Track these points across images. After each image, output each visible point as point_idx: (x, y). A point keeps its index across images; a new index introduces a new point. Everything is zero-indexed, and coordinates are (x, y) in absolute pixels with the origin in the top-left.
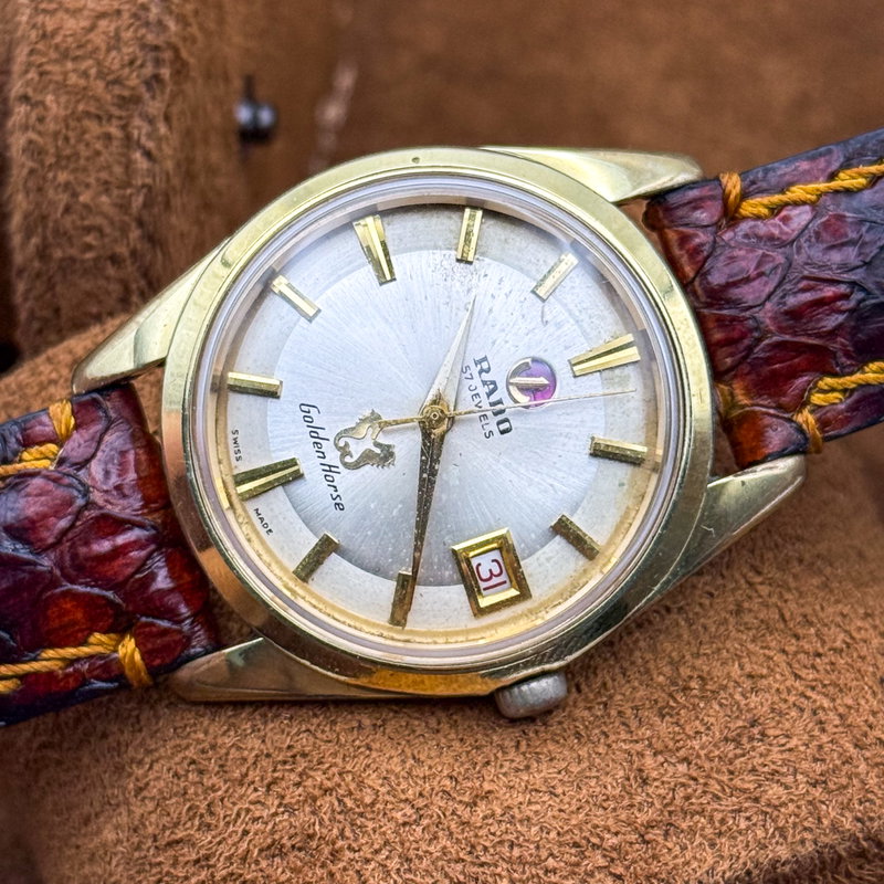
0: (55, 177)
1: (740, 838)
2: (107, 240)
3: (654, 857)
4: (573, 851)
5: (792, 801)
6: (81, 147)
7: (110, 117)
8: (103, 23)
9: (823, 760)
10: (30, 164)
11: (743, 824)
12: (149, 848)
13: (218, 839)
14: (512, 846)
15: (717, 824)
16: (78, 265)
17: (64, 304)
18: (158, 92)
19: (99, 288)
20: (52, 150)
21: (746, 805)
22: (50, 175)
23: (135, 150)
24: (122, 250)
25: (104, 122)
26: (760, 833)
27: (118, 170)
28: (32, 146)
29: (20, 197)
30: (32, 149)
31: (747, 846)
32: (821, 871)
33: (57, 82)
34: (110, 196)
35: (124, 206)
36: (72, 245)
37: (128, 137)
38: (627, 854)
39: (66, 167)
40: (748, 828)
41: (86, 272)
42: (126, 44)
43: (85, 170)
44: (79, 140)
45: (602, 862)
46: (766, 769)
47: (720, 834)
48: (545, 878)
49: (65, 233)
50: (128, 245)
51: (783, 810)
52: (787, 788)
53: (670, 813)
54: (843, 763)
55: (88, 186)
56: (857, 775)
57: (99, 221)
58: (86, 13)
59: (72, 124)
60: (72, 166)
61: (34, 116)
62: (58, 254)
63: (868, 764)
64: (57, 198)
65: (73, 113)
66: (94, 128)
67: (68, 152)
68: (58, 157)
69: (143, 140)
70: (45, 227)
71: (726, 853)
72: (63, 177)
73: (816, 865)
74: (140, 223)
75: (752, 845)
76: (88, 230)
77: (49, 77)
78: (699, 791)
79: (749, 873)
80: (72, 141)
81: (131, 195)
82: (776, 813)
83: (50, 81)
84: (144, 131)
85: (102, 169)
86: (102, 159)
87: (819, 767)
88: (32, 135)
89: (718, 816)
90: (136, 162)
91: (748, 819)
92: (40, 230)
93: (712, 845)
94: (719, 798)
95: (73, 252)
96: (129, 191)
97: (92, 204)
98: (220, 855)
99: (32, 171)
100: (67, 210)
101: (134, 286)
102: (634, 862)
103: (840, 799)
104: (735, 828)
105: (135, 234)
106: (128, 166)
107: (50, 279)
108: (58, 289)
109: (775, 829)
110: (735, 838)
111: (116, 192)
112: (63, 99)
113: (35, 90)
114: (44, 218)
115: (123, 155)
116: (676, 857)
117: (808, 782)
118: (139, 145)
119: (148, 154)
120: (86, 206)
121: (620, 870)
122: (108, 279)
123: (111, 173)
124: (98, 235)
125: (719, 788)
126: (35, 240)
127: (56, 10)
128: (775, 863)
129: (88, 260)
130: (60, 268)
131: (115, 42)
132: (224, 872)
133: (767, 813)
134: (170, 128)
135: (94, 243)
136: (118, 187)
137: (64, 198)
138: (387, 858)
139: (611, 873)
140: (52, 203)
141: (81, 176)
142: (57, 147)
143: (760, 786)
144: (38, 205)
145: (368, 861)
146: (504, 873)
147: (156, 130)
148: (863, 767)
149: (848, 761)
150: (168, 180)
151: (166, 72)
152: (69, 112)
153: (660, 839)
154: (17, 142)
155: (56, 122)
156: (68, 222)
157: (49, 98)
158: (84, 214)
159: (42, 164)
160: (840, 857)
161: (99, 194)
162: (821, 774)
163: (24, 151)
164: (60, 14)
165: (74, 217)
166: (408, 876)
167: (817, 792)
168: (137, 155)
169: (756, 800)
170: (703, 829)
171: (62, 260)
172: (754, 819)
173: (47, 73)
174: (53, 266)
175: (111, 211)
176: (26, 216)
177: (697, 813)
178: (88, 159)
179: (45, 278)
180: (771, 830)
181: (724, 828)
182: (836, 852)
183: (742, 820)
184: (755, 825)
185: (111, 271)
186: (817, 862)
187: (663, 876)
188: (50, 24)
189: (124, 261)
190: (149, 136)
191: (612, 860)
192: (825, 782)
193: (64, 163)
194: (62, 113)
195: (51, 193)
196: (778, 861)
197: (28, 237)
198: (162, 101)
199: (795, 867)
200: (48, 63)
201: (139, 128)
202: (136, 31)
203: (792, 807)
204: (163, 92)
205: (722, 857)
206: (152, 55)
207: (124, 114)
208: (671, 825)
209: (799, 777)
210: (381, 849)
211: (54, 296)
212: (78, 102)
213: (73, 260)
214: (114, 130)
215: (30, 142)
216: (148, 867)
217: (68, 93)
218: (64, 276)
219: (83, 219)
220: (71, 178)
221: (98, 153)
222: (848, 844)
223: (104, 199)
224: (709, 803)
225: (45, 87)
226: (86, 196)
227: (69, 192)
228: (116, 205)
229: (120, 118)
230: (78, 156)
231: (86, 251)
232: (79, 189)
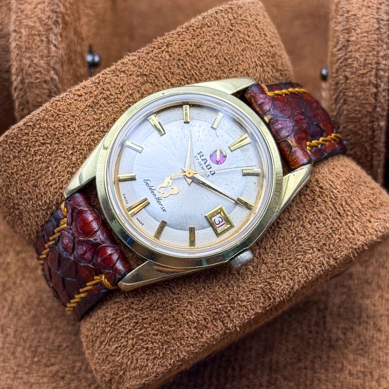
0: (25, 55)
2: (43, 75)
6: (34, 45)
7: (43, 35)
8: (39, 6)
10: (17, 52)
16: (34, 85)
17: (30, 99)
18: (58, 27)
19: (41, 92)
20: (24, 47)
22: (24, 55)
23: (51, 45)
24: (48, 78)
25: (41, 36)
27: (46, 51)
28: (18, 46)
29: (15, 63)
33: (25, 25)
35: (48, 64)
36: (32, 78)
37: (49, 41)
39: (28, 52)
41: (36, 87)
42: (47, 12)
43: (35, 52)
44: (32, 43)
49: (29, 74)
50: (50, 76)
57: (40, 69)
58: (34, 3)
59: (30, 37)
60: (31, 51)
61: (18, 36)
62: (27, 81)
64: (26, 62)
66: (38, 38)
67: (29, 46)
68: (26, 48)
69: (53, 41)
70: (23, 73)
72: (28, 55)
74: (54, 69)
76: (37, 72)
77: (23, 24)
80: (31, 43)
81: (50, 59)
83: (23, 25)
85: (40, 51)
86: (40, 48)
88: (18, 42)
90: (51, 48)
92: (21, 74)
95: (32, 80)
96: (49, 58)
97: (38, 63)
99: (18, 54)
100: (30, 66)
101: (52, 90)
105: (52, 72)
106: (49, 50)
107: (25, 91)
108: (28, 94)
111: (45, 59)
112: (27, 30)
113: (18, 28)
114: (22, 70)
115: (47, 47)
118: (52, 43)
119: (55, 46)
120: (36, 64)
122: (44, 89)
123: (43, 53)
126: (19, 78)
127: (24, 3)
129: (37, 82)
130: (28, 86)
131: (43, 11)
134: (62, 39)
135: (39, 76)
136: (46, 57)
137: (28, 62)
140: (25, 64)
141: (33, 54)
142: (26, 46)
144: (20, 66)
147: (57, 38)
150: (62, 57)
151: (60, 20)
152: (29, 34)
155: (25, 37)
156: (30, 70)
157: (23, 31)
158: (35, 67)
159: (21, 51)
161: (40, 60)
163: (15, 47)
164: (26, 4)
165: (32, 68)
168: (52, 46)
171: (28, 83)
173: (22, 22)
174: (26, 85)
175: (44, 65)
176: (16, 70)
178: (36, 49)
179: (23, 90)
185: (45, 86)
188: (22, 7)
189: (49, 81)
190: (55, 40)
193: (28, 50)
194: (27, 34)
195: (24, 61)
197: (18, 76)
198: (59, 29)
200: (22, 19)
201: (52, 37)
202: (50, 8)
204: (59, 26)
206: (55, 15)
211: (27, 96)
212: (32, 30)
213: (32, 83)
214: (44, 39)
215: (17, 44)
217: (29, 28)
218: (30, 89)
220: (31, 55)
221: (39, 46)
223: (42, 61)
225: (21, 27)
226: (36, 61)
227: (30, 60)
228: (45, 63)
229: (46, 35)
230: (33, 48)
231: (36, 80)
232: (33, 59)
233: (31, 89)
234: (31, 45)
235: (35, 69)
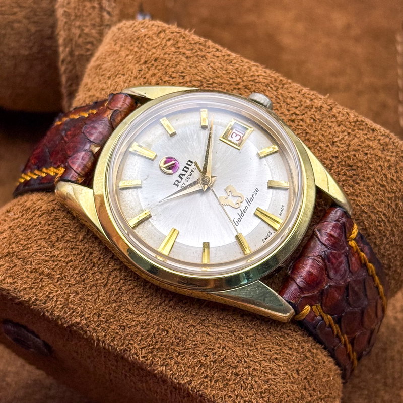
0: (75, 24)
2: (94, 47)
6: (84, 12)
7: (95, 1)
10: (65, 20)
16: (84, 57)
20: (73, 14)
22: (73, 23)
23: (104, 12)
25: (92, 2)
27: (98, 20)
29: (62, 33)
30: (66, 14)
34: (95, 30)
35: (101, 34)
36: (82, 50)
37: (101, 7)
39: (78, 20)
43: (86, 20)
44: (83, 10)
49: (79, 45)
55: (87, 26)
57: (92, 39)
59: (80, 3)
60: (81, 19)
61: (66, 2)
62: (76, 54)
66: (89, 5)
67: (79, 14)
68: (76, 16)
69: (107, 8)
70: (72, 44)
72: (78, 23)
76: (88, 43)
80: (81, 10)
81: (103, 29)
84: (107, 5)
85: (91, 20)
86: (92, 16)
88: (65, 9)
90: (104, 16)
92: (70, 46)
95: (82, 52)
97: (89, 33)
99: (66, 23)
100: (80, 36)
106: (101, 18)
107: (74, 64)
108: (77, 68)
111: (98, 28)
114: (71, 40)
115: (100, 14)
118: (105, 10)
119: (109, 13)
120: (87, 34)
123: (95, 21)
124: (91, 46)
126: (68, 49)
129: (88, 55)
130: (77, 59)
134: (116, 4)
135: (90, 48)
136: (98, 26)
137: (77, 32)
140: (75, 34)
141: (84, 23)
142: (75, 13)
144: (68, 36)
147: (111, 4)
154: (60, 12)
155: (74, 3)
156: (80, 41)
158: (86, 37)
159: (70, 19)
161: (92, 29)
163: (63, 14)
165: (82, 39)
168: (105, 14)
171: (78, 56)
174: (75, 58)
175: (96, 35)
176: (65, 40)
178: (87, 16)
179: (72, 63)
190: (109, 6)
193: (78, 18)
195: (73, 30)
201: (105, 3)
211: (76, 71)
213: (82, 55)
214: (96, 5)
215: (65, 11)
218: (79, 63)
220: (81, 24)
221: (90, 14)
223: (93, 31)
226: (86, 30)
227: (80, 30)
230: (83, 15)
231: (87, 52)
232: (84, 28)
234: (81, 12)
235: (86, 39)
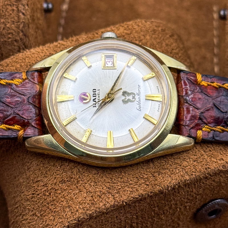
1: (177, 175)
2: (14, 36)
3: (156, 180)
4: (136, 179)
5: (189, 165)
6: (7, 13)
7: (14, 5)
9: (196, 155)
11: (177, 171)
12: (31, 183)
13: (49, 180)
14: (121, 179)
15: (171, 172)
16: (7, 42)
17: (4, 53)
19: (13, 48)
21: (178, 167)
23: (20, 13)
25: (12, 6)
26: (182, 173)
27: (16, 18)
31: (179, 176)
32: (197, 182)
34: (14, 25)
35: (18, 27)
36: (5, 38)
37: (18, 10)
38: (149, 179)
39: (3, 18)
40: (179, 172)
41: (9, 44)
43: (8, 18)
44: (6, 11)
45: (143, 182)
46: (183, 158)
47: (172, 174)
48: (130, 186)
49: (3, 35)
50: (19, 37)
51: (187, 168)
52: (188, 162)
53: (160, 169)
54: (201, 156)
55: (9, 22)
56: (205, 159)
57: (12, 31)
59: (4, 7)
63: (207, 156)
64: (1, 26)
65: (4, 4)
66: (10, 8)
67: (3, 14)
68: (1, 15)
69: (22, 10)
71: (174, 179)
72: (2, 20)
73: (195, 181)
74: (22, 31)
75: (180, 176)
76: (9, 33)
78: (167, 164)
79: (179, 183)
80: (4, 11)
81: (20, 24)
82: (185, 168)
84: (22, 8)
85: (12, 18)
86: (12, 16)
87: (195, 157)
89: (171, 170)
90: (20, 16)
91: (179, 170)
93: (170, 177)
94: (171, 165)
96: (19, 23)
97: (10, 27)
98: (49, 184)
100: (4, 29)
101: (21, 47)
102: (151, 181)
103: (201, 165)
104: (176, 172)
105: (21, 34)
106: (19, 17)
108: (2, 49)
109: (185, 172)
110: (176, 175)
111: (16, 24)
115: (17, 14)
116: (161, 180)
117: (193, 161)
119: (23, 14)
120: (8, 28)
121: (148, 183)
122: (15, 46)
123: (14, 19)
124: (12, 35)
125: (171, 163)
128: (185, 180)
129: (10, 41)
130: (2, 44)
132: (50, 188)
133: (183, 168)
134: (28, 7)
135: (11, 37)
136: (16, 22)
137: (3, 26)
138: (91, 182)
139: (146, 184)
141: (7, 20)
142: (1, 13)
143: (181, 162)
145: (86, 183)
146: (119, 185)
147: (25, 8)
148: (206, 157)
149: (202, 155)
150: (28, 20)
152: (3, 4)
153: (157, 176)
156: (4, 32)
160: (201, 178)
161: (11, 24)
162: (196, 159)
165: (6, 30)
166: (96, 187)
167: (195, 163)
168: (21, 14)
169: (180, 165)
170: (168, 173)
171: (3, 41)
172: (180, 170)
177: (166, 169)
178: (8, 16)
180: (184, 173)
181: (173, 172)
182: (200, 177)
183: (177, 170)
184: (180, 171)
185: (15, 44)
186: (196, 180)
187: (159, 184)
189: (19, 41)
190: (23, 9)
191: (146, 181)
192: (197, 161)
193: (2, 17)
196: (186, 180)
198: (26, 1)
199: (190, 181)
201: (21, 7)
203: (189, 167)
205: (173, 179)
207: (17, 4)
208: (160, 172)
209: (191, 160)
210: (89, 181)
211: (1, 51)
212: (5, 1)
213: (5, 41)
214: (14, 8)
216: (31, 188)
219: (8, 31)
220: (4, 21)
221: (11, 14)
222: (203, 175)
223: (13, 25)
224: (169, 167)
226: (8, 25)
227: (4, 24)
228: (16, 27)
229: (16, 5)
230: (6, 15)
231: (9, 39)
232: (6, 23)
233: (5, 46)
234: (5, 13)
